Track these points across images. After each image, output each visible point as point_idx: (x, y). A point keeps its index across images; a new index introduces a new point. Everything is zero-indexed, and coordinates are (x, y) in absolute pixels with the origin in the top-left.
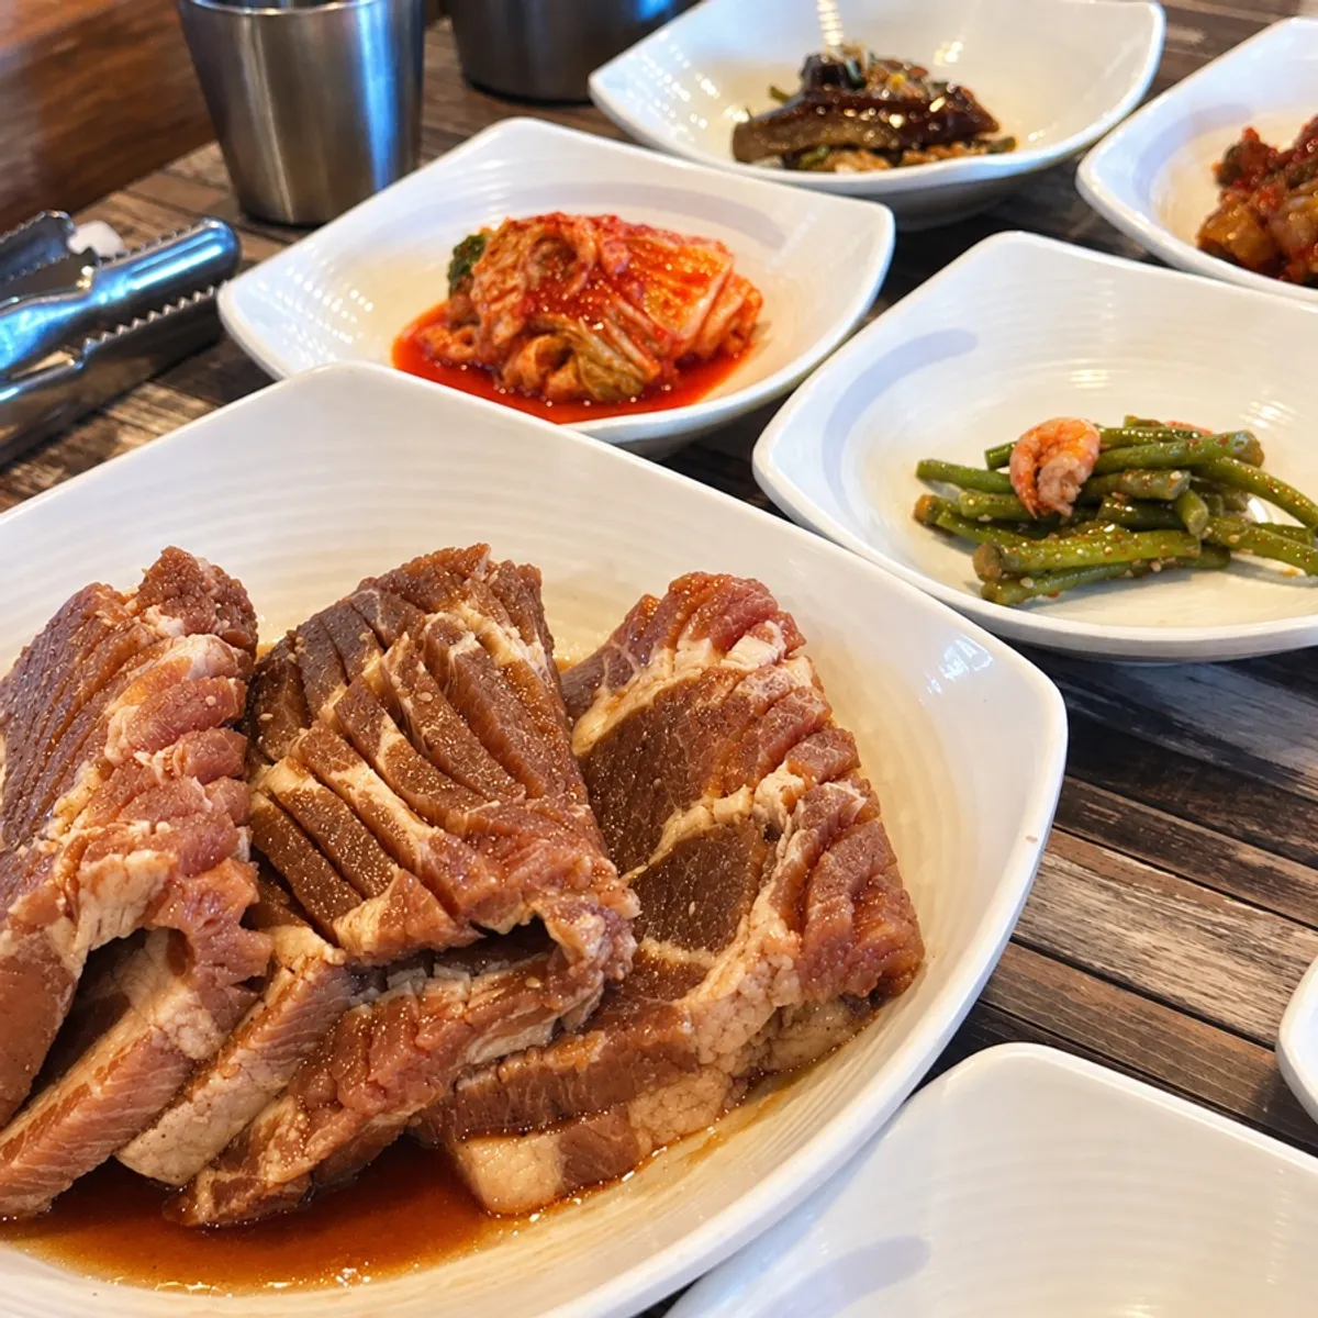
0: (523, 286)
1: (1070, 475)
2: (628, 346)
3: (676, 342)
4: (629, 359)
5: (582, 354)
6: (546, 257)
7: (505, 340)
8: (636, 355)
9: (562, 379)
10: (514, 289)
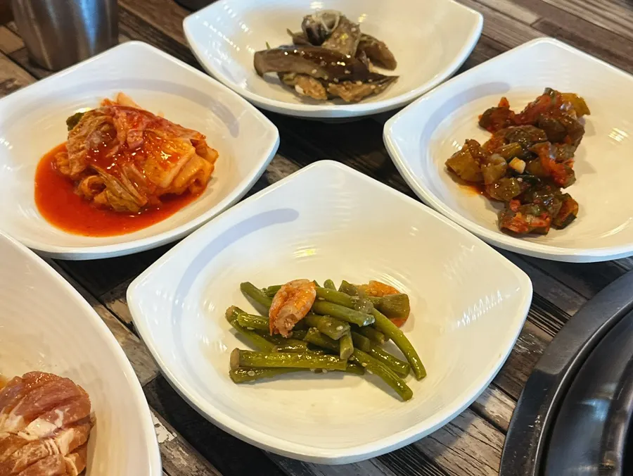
0: (87, 148)
1: (292, 317)
2: (131, 188)
3: (159, 188)
4: (132, 194)
5: (109, 189)
6: (104, 132)
7: (76, 173)
8: (135, 192)
9: (100, 198)
10: (83, 148)
